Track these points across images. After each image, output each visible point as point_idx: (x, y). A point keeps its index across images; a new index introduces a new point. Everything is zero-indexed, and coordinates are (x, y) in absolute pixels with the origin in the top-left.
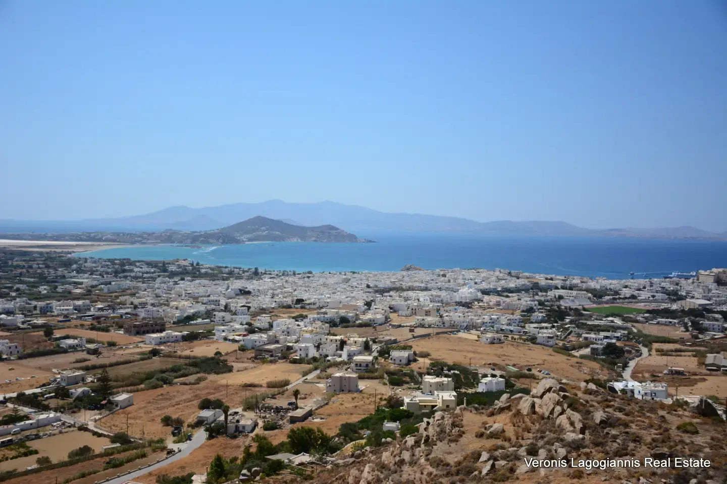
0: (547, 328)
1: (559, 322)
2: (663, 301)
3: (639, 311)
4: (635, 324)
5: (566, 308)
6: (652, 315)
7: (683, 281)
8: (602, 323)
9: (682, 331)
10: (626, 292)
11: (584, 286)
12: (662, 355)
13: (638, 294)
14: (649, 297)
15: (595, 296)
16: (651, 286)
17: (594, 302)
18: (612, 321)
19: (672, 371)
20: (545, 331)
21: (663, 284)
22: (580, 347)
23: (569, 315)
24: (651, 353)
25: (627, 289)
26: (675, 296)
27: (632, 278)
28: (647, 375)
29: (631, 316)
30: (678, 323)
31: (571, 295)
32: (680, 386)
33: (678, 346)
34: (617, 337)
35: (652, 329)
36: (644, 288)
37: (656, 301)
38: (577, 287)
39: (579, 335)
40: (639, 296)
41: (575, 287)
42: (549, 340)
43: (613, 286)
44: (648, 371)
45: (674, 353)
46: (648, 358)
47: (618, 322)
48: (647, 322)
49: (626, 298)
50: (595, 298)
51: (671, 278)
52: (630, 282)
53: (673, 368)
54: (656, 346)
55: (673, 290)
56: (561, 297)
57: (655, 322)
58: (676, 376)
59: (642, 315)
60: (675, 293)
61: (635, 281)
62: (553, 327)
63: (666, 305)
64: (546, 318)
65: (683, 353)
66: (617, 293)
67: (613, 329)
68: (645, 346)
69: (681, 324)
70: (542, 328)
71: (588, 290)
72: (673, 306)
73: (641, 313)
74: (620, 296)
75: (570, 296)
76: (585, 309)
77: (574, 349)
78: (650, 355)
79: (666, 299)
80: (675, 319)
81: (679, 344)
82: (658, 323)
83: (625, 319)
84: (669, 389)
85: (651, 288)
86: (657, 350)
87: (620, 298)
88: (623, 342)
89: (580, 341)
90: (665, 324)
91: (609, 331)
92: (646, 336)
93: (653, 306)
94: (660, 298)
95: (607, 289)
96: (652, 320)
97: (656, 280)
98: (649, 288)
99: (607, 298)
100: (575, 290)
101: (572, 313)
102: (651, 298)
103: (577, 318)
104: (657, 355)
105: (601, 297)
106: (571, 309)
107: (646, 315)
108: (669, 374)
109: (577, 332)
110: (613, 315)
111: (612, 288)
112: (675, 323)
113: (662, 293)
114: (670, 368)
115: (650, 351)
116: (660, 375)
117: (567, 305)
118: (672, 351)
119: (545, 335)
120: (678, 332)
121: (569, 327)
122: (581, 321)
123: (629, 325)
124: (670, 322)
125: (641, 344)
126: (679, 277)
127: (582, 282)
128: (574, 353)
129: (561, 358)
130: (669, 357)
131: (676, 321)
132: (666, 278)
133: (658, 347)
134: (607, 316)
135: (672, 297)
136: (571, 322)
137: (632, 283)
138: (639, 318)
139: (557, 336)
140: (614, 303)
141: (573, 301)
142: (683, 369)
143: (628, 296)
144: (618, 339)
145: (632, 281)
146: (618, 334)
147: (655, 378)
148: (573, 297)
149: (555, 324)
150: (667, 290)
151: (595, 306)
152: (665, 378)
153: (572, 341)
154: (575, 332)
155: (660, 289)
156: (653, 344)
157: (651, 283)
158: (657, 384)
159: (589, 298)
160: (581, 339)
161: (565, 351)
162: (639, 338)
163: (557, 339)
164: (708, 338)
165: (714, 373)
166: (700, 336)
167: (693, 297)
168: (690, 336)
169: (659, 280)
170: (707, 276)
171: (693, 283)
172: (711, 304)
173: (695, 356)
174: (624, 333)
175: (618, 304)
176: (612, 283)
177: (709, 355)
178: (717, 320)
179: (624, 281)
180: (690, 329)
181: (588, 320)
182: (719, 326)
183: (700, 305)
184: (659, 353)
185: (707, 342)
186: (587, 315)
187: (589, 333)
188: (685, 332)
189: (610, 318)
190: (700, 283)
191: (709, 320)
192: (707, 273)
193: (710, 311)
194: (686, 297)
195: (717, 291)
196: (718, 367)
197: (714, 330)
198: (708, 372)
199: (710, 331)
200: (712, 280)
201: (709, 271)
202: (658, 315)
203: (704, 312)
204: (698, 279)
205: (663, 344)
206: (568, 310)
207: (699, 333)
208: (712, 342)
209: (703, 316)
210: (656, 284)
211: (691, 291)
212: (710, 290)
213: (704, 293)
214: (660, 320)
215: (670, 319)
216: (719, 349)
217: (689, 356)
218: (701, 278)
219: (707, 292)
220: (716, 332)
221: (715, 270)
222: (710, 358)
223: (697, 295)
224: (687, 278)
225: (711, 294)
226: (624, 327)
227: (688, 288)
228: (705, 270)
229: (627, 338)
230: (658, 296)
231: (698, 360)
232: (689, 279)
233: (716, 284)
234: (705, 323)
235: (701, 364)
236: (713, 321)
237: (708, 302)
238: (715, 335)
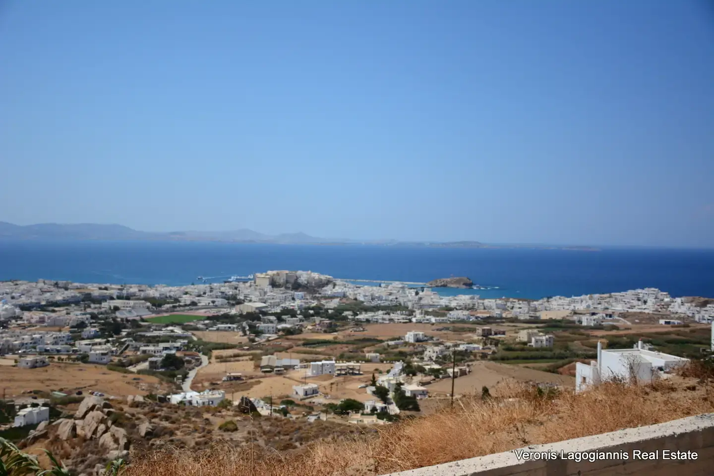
0: (100, 344)
1: (115, 336)
2: (222, 306)
3: (199, 319)
4: (195, 332)
5: (122, 320)
6: (212, 321)
7: (241, 285)
8: (161, 333)
9: (241, 336)
10: (186, 298)
11: (142, 294)
12: (221, 362)
13: (199, 300)
14: (209, 303)
15: (154, 305)
16: (211, 291)
17: (153, 312)
18: (172, 331)
19: (230, 377)
20: (98, 347)
21: (223, 289)
22: (138, 361)
23: (125, 328)
24: (211, 361)
25: (188, 295)
26: (234, 301)
27: (193, 284)
28: (206, 384)
29: (192, 324)
30: (237, 328)
31: (128, 305)
32: (237, 391)
33: (236, 351)
34: (177, 347)
35: (212, 336)
36: (205, 293)
37: (216, 307)
38: (135, 296)
39: (137, 349)
40: (199, 303)
41: (132, 296)
42: (103, 357)
43: (173, 293)
44: (207, 380)
45: (232, 359)
46: (208, 366)
47: (178, 331)
48: (207, 329)
49: (186, 305)
50: (154, 307)
51: (230, 282)
52: (190, 288)
53: (232, 374)
54: (215, 353)
55: (232, 295)
56: (116, 309)
57: (215, 329)
58: (234, 382)
59: (202, 322)
60: (234, 297)
61: (196, 286)
62: (108, 342)
63: (225, 310)
64: (100, 333)
65: (240, 358)
66: (177, 300)
67: (173, 339)
68: (204, 354)
69: (239, 329)
70: (96, 344)
71: (146, 299)
72: (232, 311)
73: (201, 320)
74: (181, 304)
75: (127, 307)
76: (143, 320)
77: (131, 364)
78: (210, 363)
79: (226, 304)
80: (233, 324)
81: (238, 349)
82: (218, 329)
83: (185, 328)
84: (226, 395)
85: (211, 294)
86: (217, 358)
87: (180, 306)
88: (184, 352)
89: (137, 356)
90: (225, 330)
91: (168, 342)
92: (205, 344)
93: (213, 312)
94: (220, 303)
95: (167, 297)
96: (212, 327)
97: (215, 284)
98: (210, 294)
99: (168, 306)
100: (133, 300)
101: (129, 325)
102: (211, 304)
103: (134, 330)
104: (218, 362)
105: (160, 305)
106: (127, 321)
107: (207, 322)
108: (228, 380)
109: (134, 346)
110: (173, 324)
111: (172, 295)
112: (234, 328)
113: (222, 298)
114: (228, 374)
115: (209, 358)
116: (219, 382)
117: (124, 317)
118: (231, 357)
119: (98, 352)
120: (236, 337)
121: (126, 341)
122: (139, 333)
123: (189, 333)
124: (230, 327)
125: (201, 353)
126: (238, 280)
127: (140, 291)
128: (131, 368)
129: (115, 376)
130: (228, 364)
131: (235, 326)
132: (225, 282)
133: (218, 354)
134: (167, 326)
135: (231, 302)
136: (128, 335)
137: (192, 289)
138: (200, 326)
139: (112, 352)
140: (174, 311)
141: (130, 311)
142: (240, 374)
143: (188, 302)
144: (178, 349)
145: (192, 286)
146: (178, 344)
147: (214, 386)
148: (130, 307)
149: (110, 339)
150: (226, 295)
151: (154, 315)
152: (224, 385)
153: (129, 356)
154: (132, 345)
155: (220, 294)
156: (213, 351)
157: (211, 288)
158: (216, 392)
159: (148, 308)
160: (139, 353)
161: (121, 368)
162: (199, 346)
163: (112, 355)
164: (264, 340)
165: (268, 374)
166: (257, 339)
167: (250, 301)
168: (248, 340)
169: (218, 285)
170: (263, 279)
171: (250, 286)
172: (266, 307)
173: (251, 360)
174: (184, 343)
175: (179, 313)
176: (172, 290)
177: (264, 357)
178: (272, 322)
179: (185, 287)
180: (248, 333)
181: (146, 331)
182: (273, 328)
183: (257, 308)
184: (219, 360)
185: (263, 345)
186: (145, 326)
187: (148, 346)
188: (243, 336)
189: (170, 328)
190: (257, 286)
191: (264, 322)
192: (263, 276)
193: (265, 314)
194: (244, 301)
195: (272, 294)
196: (272, 368)
197: (269, 332)
198: (263, 374)
199: (265, 334)
200: (267, 282)
201: (264, 273)
202: (218, 321)
203: (261, 315)
204: (255, 283)
205: (222, 351)
206: (125, 322)
207: (256, 336)
208: (267, 344)
209: (259, 319)
210: (216, 289)
211: (249, 295)
212: (265, 293)
213: (261, 296)
214: (219, 326)
215: (230, 324)
216: (273, 351)
217: (247, 360)
218: (258, 281)
219: (263, 295)
220: (270, 334)
221: (270, 273)
222: (265, 360)
223: (254, 298)
224: (245, 282)
225: (266, 297)
226: (184, 336)
227: (247, 292)
228: (262, 273)
229: (187, 347)
230: (218, 301)
231: (254, 363)
232: (247, 282)
233: (270, 286)
234: (261, 325)
235: (257, 366)
236: (268, 323)
237: (264, 305)
238: (270, 337)
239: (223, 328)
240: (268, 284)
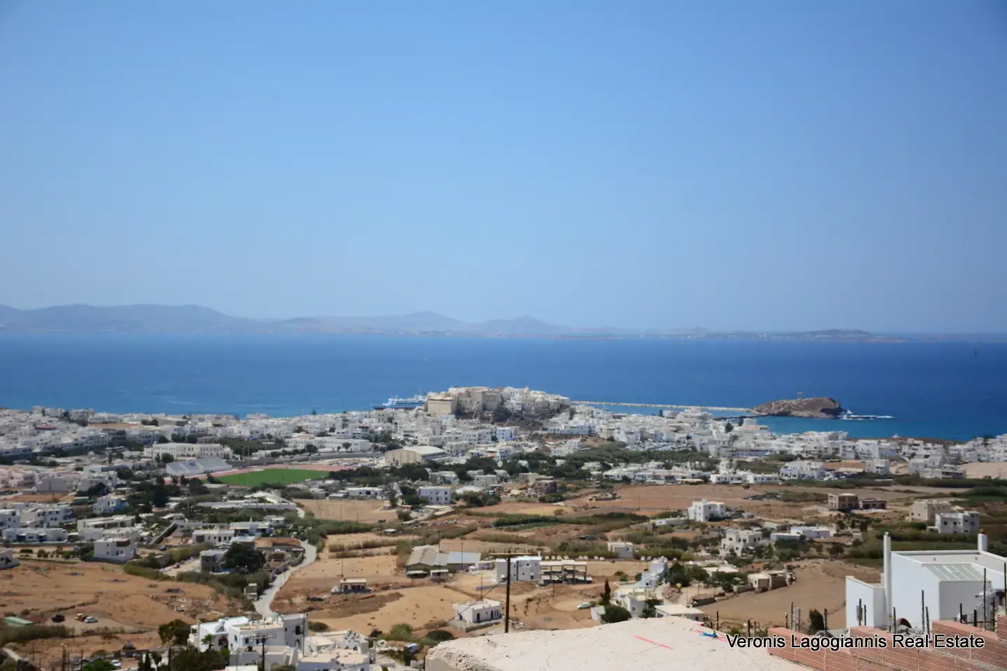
0: (123, 524)
1: (154, 510)
2: (363, 453)
3: (317, 476)
4: (303, 502)
5: (175, 480)
6: (338, 481)
7: (401, 414)
8: (240, 504)
9: (385, 508)
10: (298, 439)
11: (219, 433)
12: (339, 557)
13: (320, 442)
14: (339, 448)
15: (237, 451)
16: (344, 426)
17: (235, 465)
18: (262, 500)
19: (345, 587)
20: (113, 531)
21: (366, 422)
22: (185, 558)
23: (178, 494)
24: (322, 555)
25: (302, 434)
26: (386, 443)
27: (314, 413)
28: (299, 600)
29: (300, 486)
30: (382, 493)
31: (191, 453)
33: (371, 537)
34: (263, 530)
35: (333, 510)
36: (332, 430)
37: (351, 454)
38: (206, 435)
39: (187, 533)
40: (321, 447)
41: (201, 436)
42: (121, 549)
43: (275, 429)
44: (304, 592)
45: (360, 552)
47: (273, 499)
48: (326, 495)
49: (296, 452)
50: (238, 456)
51: (381, 408)
52: (307, 420)
53: (348, 581)
54: (333, 540)
55: (383, 432)
56: (168, 459)
57: (342, 495)
58: (351, 595)
59: (321, 483)
60: (385, 436)
61: (317, 417)
62: (139, 520)
63: (368, 460)
64: (127, 504)
65: (375, 550)
66: (280, 443)
67: (257, 516)
68: (313, 542)
69: (386, 495)
70: (114, 525)
71: (224, 441)
72: (381, 462)
73: (320, 479)
74: (286, 449)
75: (188, 456)
76: (212, 480)
77: (170, 562)
78: (318, 559)
79: (370, 450)
80: (376, 486)
81: (375, 532)
82: (347, 496)
83: (286, 494)
85: (344, 430)
86: (333, 549)
87: (285, 453)
88: (274, 539)
89: (189, 545)
90: (359, 497)
91: (248, 520)
92: (319, 522)
93: (344, 464)
94: (360, 448)
95: (263, 437)
96: (336, 491)
97: (354, 413)
98: (342, 430)
99: (262, 453)
100: (201, 442)
101: (186, 489)
102: (343, 449)
103: (191, 498)
104: (330, 557)
105: (249, 452)
106: (184, 481)
107: (329, 482)
109: (186, 528)
110: (265, 487)
111: (272, 434)
112: (376, 494)
113: (363, 438)
115: (319, 551)
116: (324, 597)
117: (179, 474)
118: (359, 547)
119: (111, 540)
120: (377, 511)
121: (171, 518)
122: (200, 504)
123: (292, 504)
124: (368, 493)
125: (307, 541)
127: (216, 426)
128: (171, 571)
129: (138, 585)
131: (378, 489)
132: (373, 409)
133: (336, 543)
134: (255, 490)
135: (380, 445)
136: (177, 510)
137: (311, 421)
138: (315, 490)
139: (142, 539)
140: (274, 463)
141: (192, 464)
142: (364, 580)
143: (301, 447)
144: (264, 533)
145: (311, 417)
146: (265, 525)
148: (194, 456)
149: (143, 516)
150: (372, 432)
151: (236, 471)
152: (332, 602)
153: (171, 547)
154: (182, 527)
155: (359, 430)
156: (328, 537)
157: (345, 420)
159: (226, 457)
160: (190, 541)
161: (149, 570)
162: (306, 526)
163: (140, 546)
164: (426, 515)
165: (418, 581)
166: (413, 514)
167: (415, 443)
168: (396, 517)
169: (359, 413)
170: (439, 403)
171: (416, 416)
172: (443, 454)
173: (394, 553)
174: (278, 521)
175: (282, 465)
176: (274, 425)
177: (416, 549)
178: (446, 482)
179: (297, 418)
180: (400, 503)
181: (214, 501)
182: (446, 493)
183: (424, 457)
184: (334, 554)
185: (422, 525)
186: (215, 490)
187: (211, 528)
188: (389, 508)
189: (260, 494)
190: (429, 415)
191: (435, 482)
192: (440, 398)
193: (437, 467)
194: (403, 442)
195: (455, 429)
196: (427, 569)
197: (438, 501)
198: (409, 580)
199: (432, 504)
200: (448, 408)
201: (443, 393)
202: (349, 481)
203: (428, 470)
204: (426, 410)
205: (346, 536)
206: (179, 484)
207: (412, 509)
208: (430, 523)
209: (425, 477)
210: (354, 422)
211: (413, 432)
212: (443, 428)
213: (434, 433)
214: (349, 489)
215: (369, 486)
216: (436, 536)
217: (387, 554)
218: (431, 406)
219: (438, 430)
220: (440, 504)
221: (453, 391)
222: (418, 555)
223: (421, 438)
224: (408, 408)
225: (445, 435)
226: (283, 508)
227: (409, 426)
228: (439, 392)
229: (283, 530)
230: (356, 444)
231: (397, 559)
232: (411, 409)
233: (453, 416)
234: (425, 489)
235: (402, 566)
236: (441, 484)
237: (439, 450)
238: (437, 510)
239: (357, 494)
240: (450, 412)
